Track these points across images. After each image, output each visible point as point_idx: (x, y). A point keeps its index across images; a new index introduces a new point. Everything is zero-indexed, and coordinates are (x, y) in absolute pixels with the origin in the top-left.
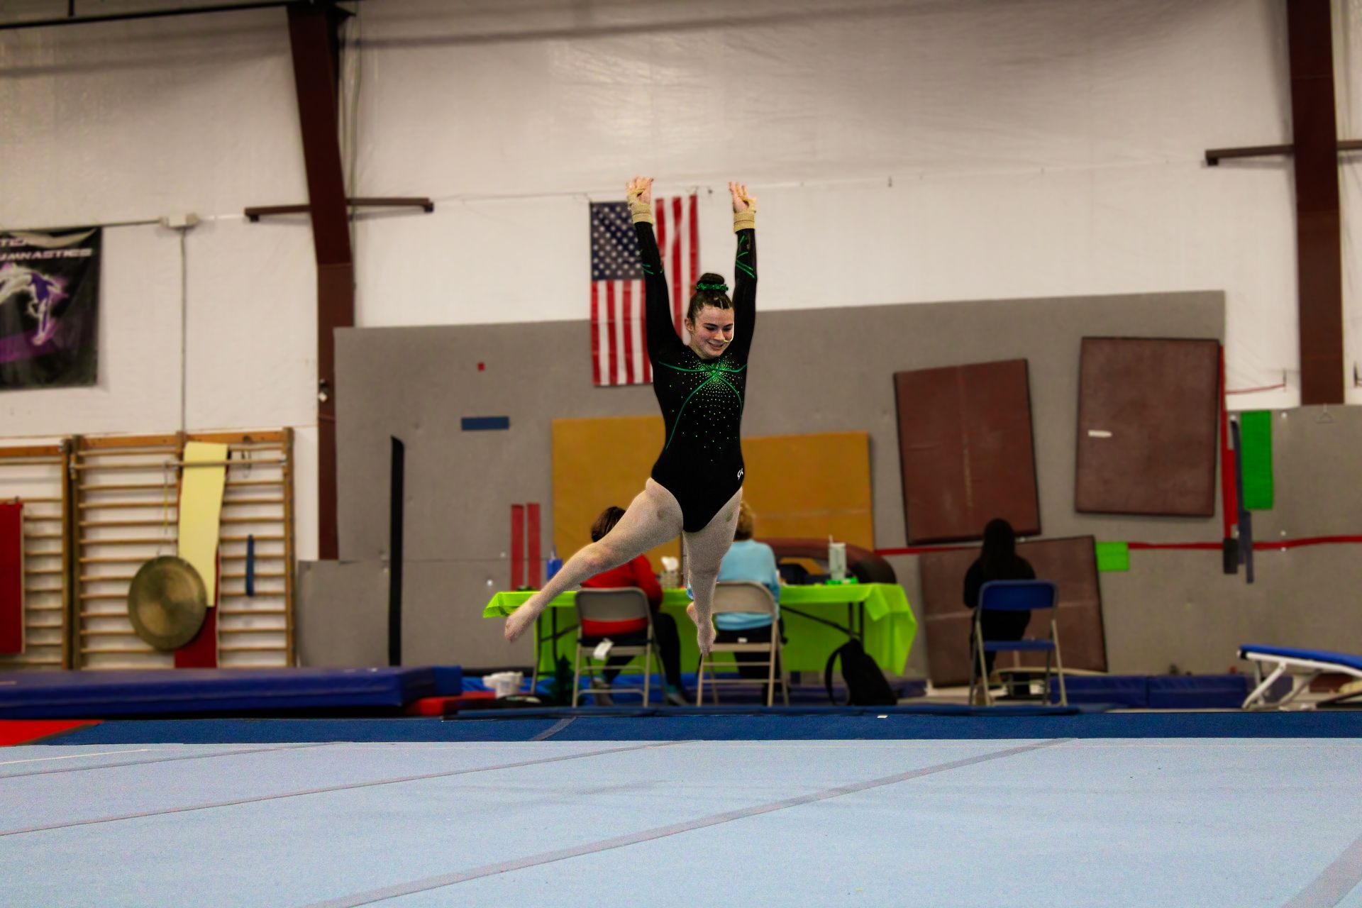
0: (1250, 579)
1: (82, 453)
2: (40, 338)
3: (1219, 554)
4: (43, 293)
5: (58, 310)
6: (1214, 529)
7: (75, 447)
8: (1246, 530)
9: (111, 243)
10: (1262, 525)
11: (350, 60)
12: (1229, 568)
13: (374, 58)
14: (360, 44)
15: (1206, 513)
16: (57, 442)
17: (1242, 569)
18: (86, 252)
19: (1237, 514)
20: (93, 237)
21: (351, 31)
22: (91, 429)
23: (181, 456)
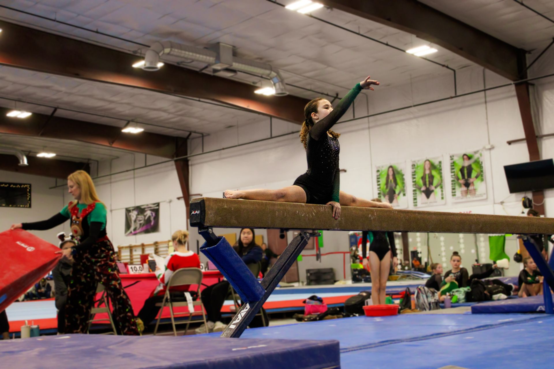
0: (320, 262)
1: (157, 245)
2: (152, 223)
3: (315, 257)
4: (152, 215)
5: (155, 218)
6: (314, 252)
7: (156, 243)
8: (320, 251)
9: (161, 206)
10: (323, 251)
11: (190, 168)
12: (317, 260)
13: (194, 167)
14: (192, 165)
15: (313, 248)
16: (152, 243)
17: (319, 260)
18: (157, 207)
19: (318, 249)
20: (158, 204)
21: (190, 163)
22: (159, 240)
23: (168, 245)
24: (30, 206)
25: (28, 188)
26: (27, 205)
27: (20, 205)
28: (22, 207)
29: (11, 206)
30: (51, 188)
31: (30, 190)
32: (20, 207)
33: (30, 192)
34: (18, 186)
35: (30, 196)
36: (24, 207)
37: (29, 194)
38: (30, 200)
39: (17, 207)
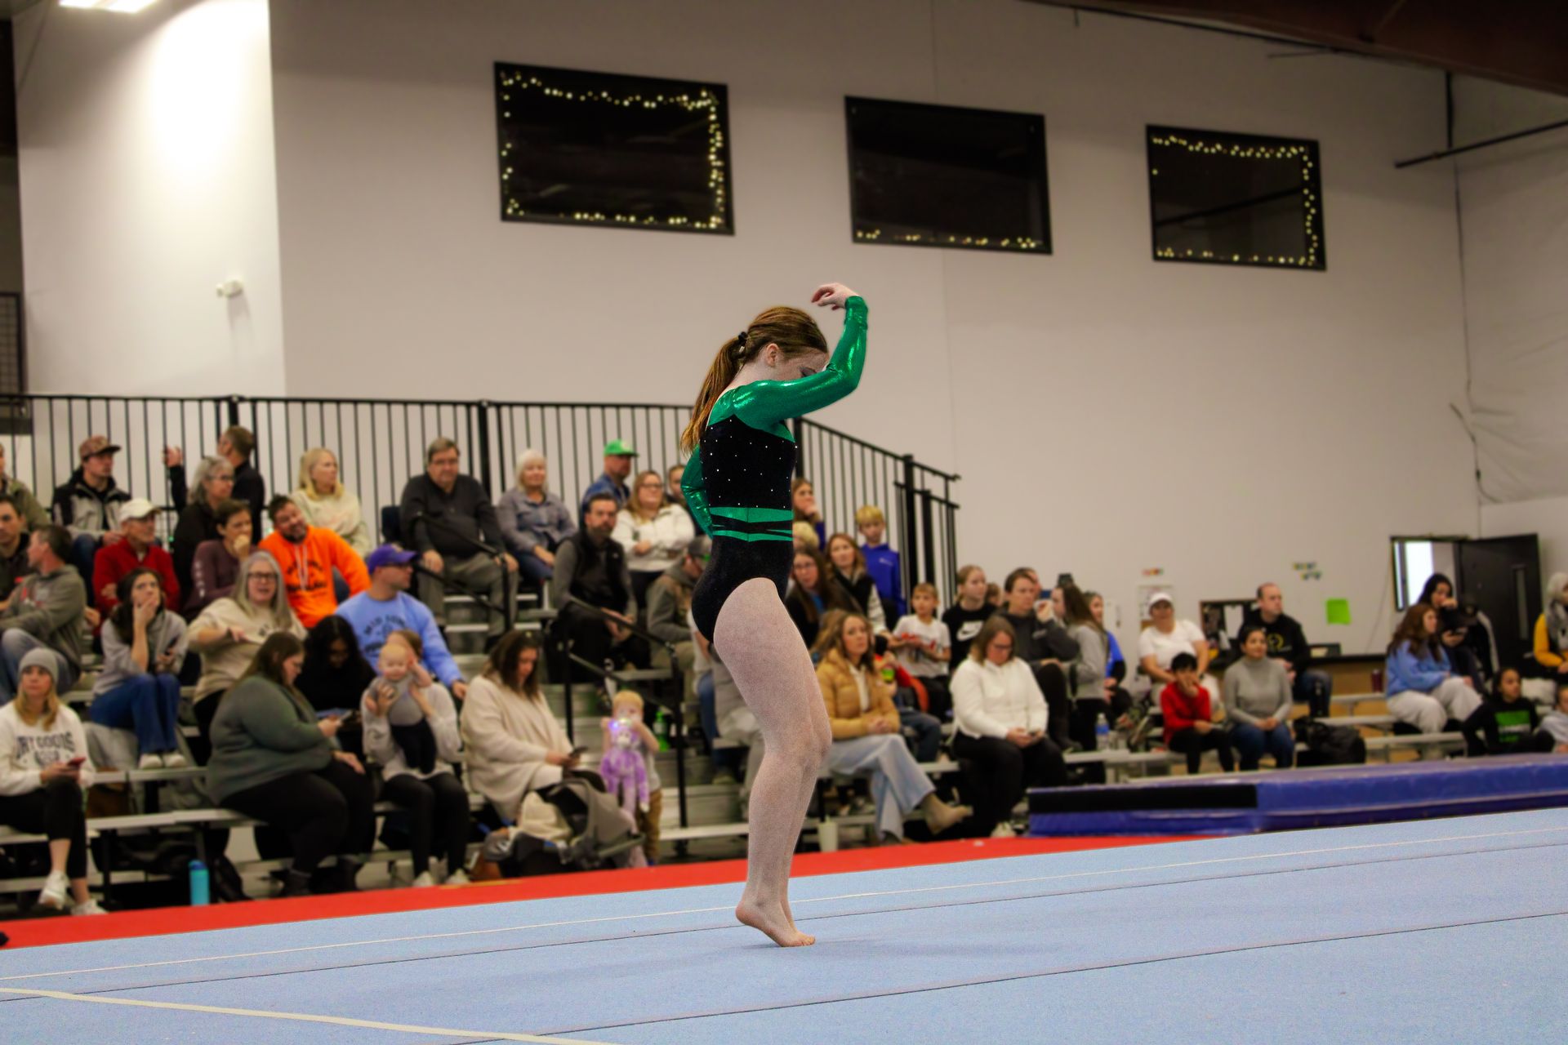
24: (1320, 264)
25: (1304, 165)
26: (1307, 255)
27: (1276, 257)
28: (1286, 266)
29: (1236, 258)
30: (1400, 165)
31: (1315, 173)
32: (1276, 265)
33: (1315, 184)
34: (1263, 152)
35: (1318, 204)
36: (1295, 266)
37: (1312, 198)
38: (1318, 225)
39: (1262, 264)
